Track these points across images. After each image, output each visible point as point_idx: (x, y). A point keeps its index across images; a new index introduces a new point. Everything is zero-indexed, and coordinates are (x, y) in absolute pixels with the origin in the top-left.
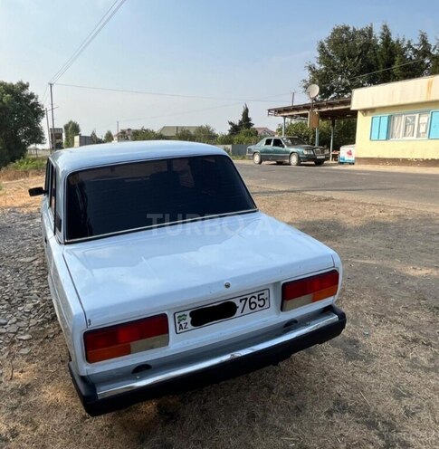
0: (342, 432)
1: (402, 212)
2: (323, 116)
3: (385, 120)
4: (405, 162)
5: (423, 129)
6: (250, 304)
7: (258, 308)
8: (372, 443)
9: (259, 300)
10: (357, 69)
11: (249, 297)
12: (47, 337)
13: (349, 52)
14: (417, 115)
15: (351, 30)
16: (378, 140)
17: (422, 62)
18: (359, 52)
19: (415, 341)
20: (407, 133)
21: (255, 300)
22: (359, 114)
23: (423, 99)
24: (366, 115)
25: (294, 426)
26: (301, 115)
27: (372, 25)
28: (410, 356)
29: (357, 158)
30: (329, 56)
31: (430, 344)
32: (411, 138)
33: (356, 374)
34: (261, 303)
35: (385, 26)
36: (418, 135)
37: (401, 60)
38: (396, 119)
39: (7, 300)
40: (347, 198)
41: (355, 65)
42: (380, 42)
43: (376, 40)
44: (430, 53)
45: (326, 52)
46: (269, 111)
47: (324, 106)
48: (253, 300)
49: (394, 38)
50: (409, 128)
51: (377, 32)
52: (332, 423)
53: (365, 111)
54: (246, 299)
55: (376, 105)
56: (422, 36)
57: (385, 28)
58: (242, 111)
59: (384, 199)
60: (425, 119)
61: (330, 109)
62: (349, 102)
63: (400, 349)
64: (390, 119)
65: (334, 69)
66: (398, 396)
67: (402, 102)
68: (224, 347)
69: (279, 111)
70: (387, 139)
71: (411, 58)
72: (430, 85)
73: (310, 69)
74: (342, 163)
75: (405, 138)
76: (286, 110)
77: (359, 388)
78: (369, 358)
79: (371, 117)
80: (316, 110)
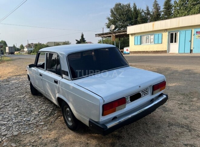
0: (175, 130)
1: (158, 68)
2: (116, 36)
3: (139, 38)
4: (147, 52)
5: (152, 40)
6: (144, 93)
7: (146, 94)
8: (185, 131)
9: (146, 92)
10: (125, 19)
11: (144, 91)
12: (52, 122)
13: (122, 13)
14: (150, 36)
15: (122, 5)
16: (137, 45)
17: (147, 17)
18: (125, 13)
19: (182, 104)
20: (147, 42)
21: (145, 91)
22: (130, 36)
23: (151, 30)
24: (132, 36)
25: (160, 132)
26: (108, 36)
27: (130, 3)
28: (183, 108)
29: (130, 52)
30: (115, 14)
31: (186, 104)
32: (149, 44)
33: (170, 115)
34: (146, 93)
35: (135, 4)
36: (151, 43)
37: (140, 16)
38: (143, 37)
39: (24, 112)
40: (137, 65)
41: (124, 18)
42: (132, 9)
43: (131, 9)
44: (150, 14)
45: (113, 13)
46: (96, 35)
47: (117, 33)
48: (145, 92)
49: (137, 8)
50: (148, 40)
51: (132, 6)
52: (171, 129)
53: (132, 34)
54: (143, 91)
55: (135, 32)
56: (147, 7)
57: (134, 4)
58: (81, 35)
59: (149, 64)
60: (152, 37)
61: (119, 34)
62: (126, 31)
63: (179, 107)
64: (141, 37)
65: (117, 19)
66: (186, 119)
67: (145, 31)
68: (137, 109)
69: (100, 35)
70: (140, 44)
71: (143, 16)
72: (153, 25)
73: (108, 19)
74: (125, 54)
75: (146, 44)
76: (103, 34)
77: (173, 119)
78: (171, 110)
79: (134, 37)
80: (114, 34)
